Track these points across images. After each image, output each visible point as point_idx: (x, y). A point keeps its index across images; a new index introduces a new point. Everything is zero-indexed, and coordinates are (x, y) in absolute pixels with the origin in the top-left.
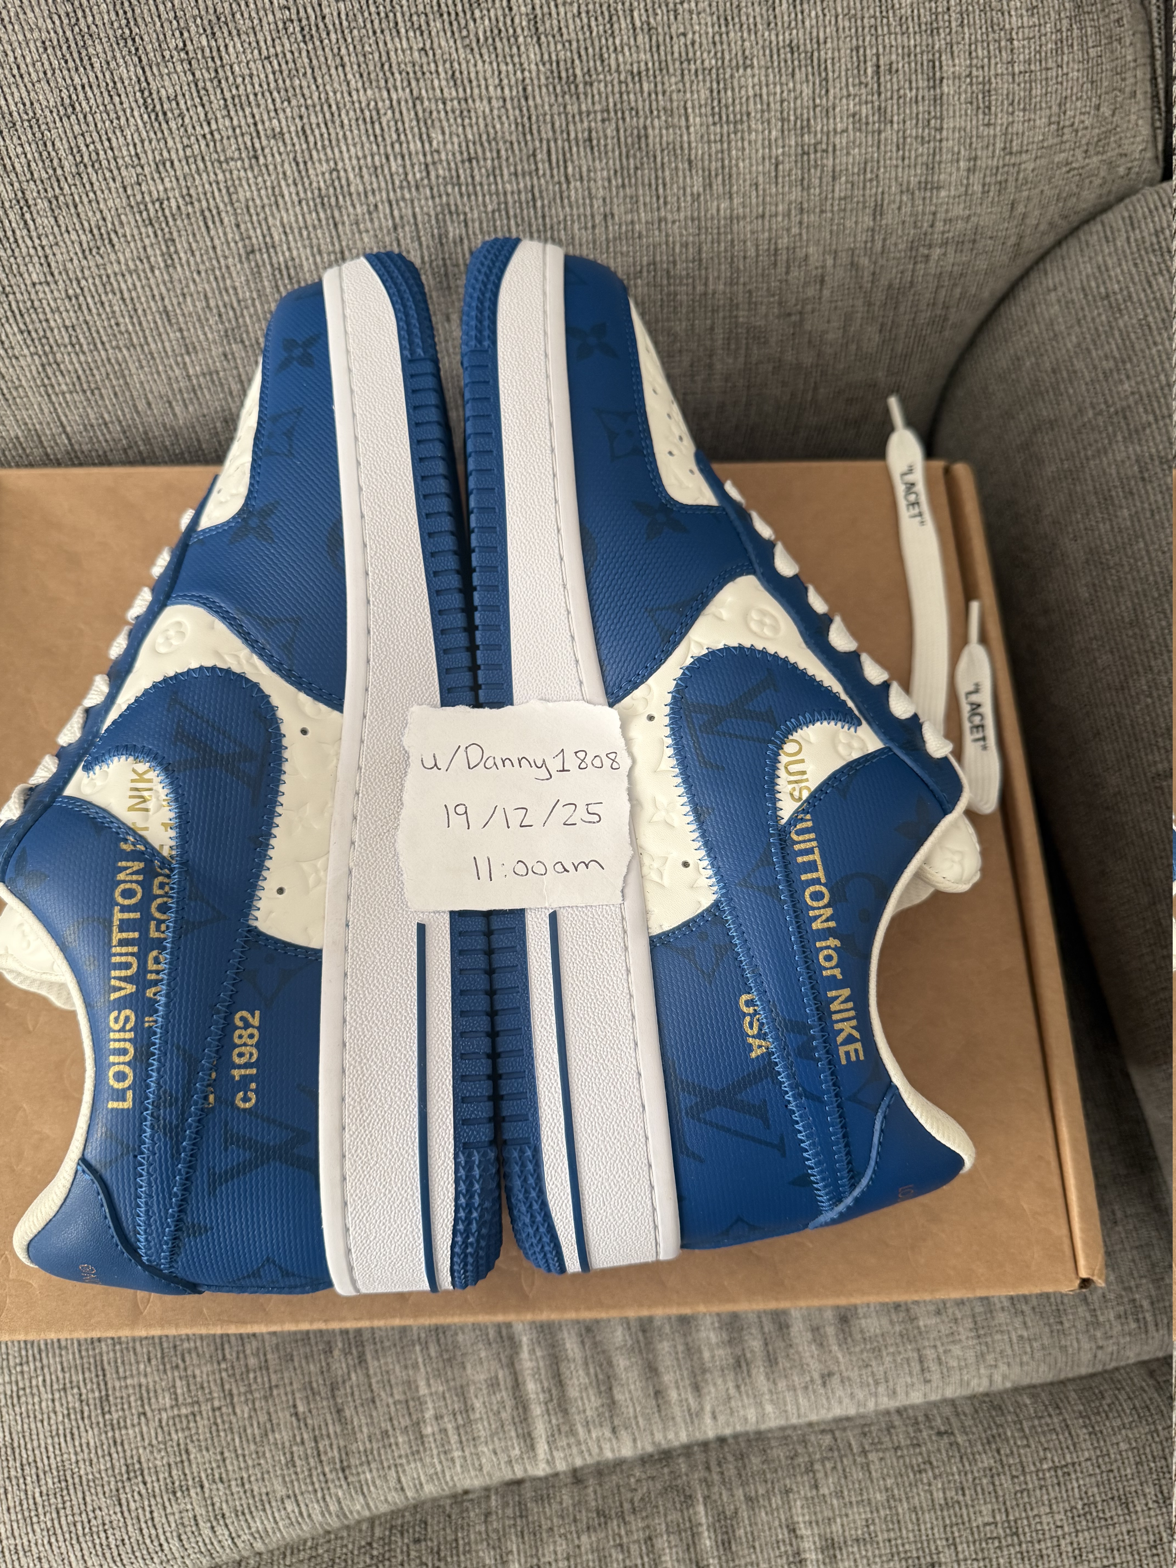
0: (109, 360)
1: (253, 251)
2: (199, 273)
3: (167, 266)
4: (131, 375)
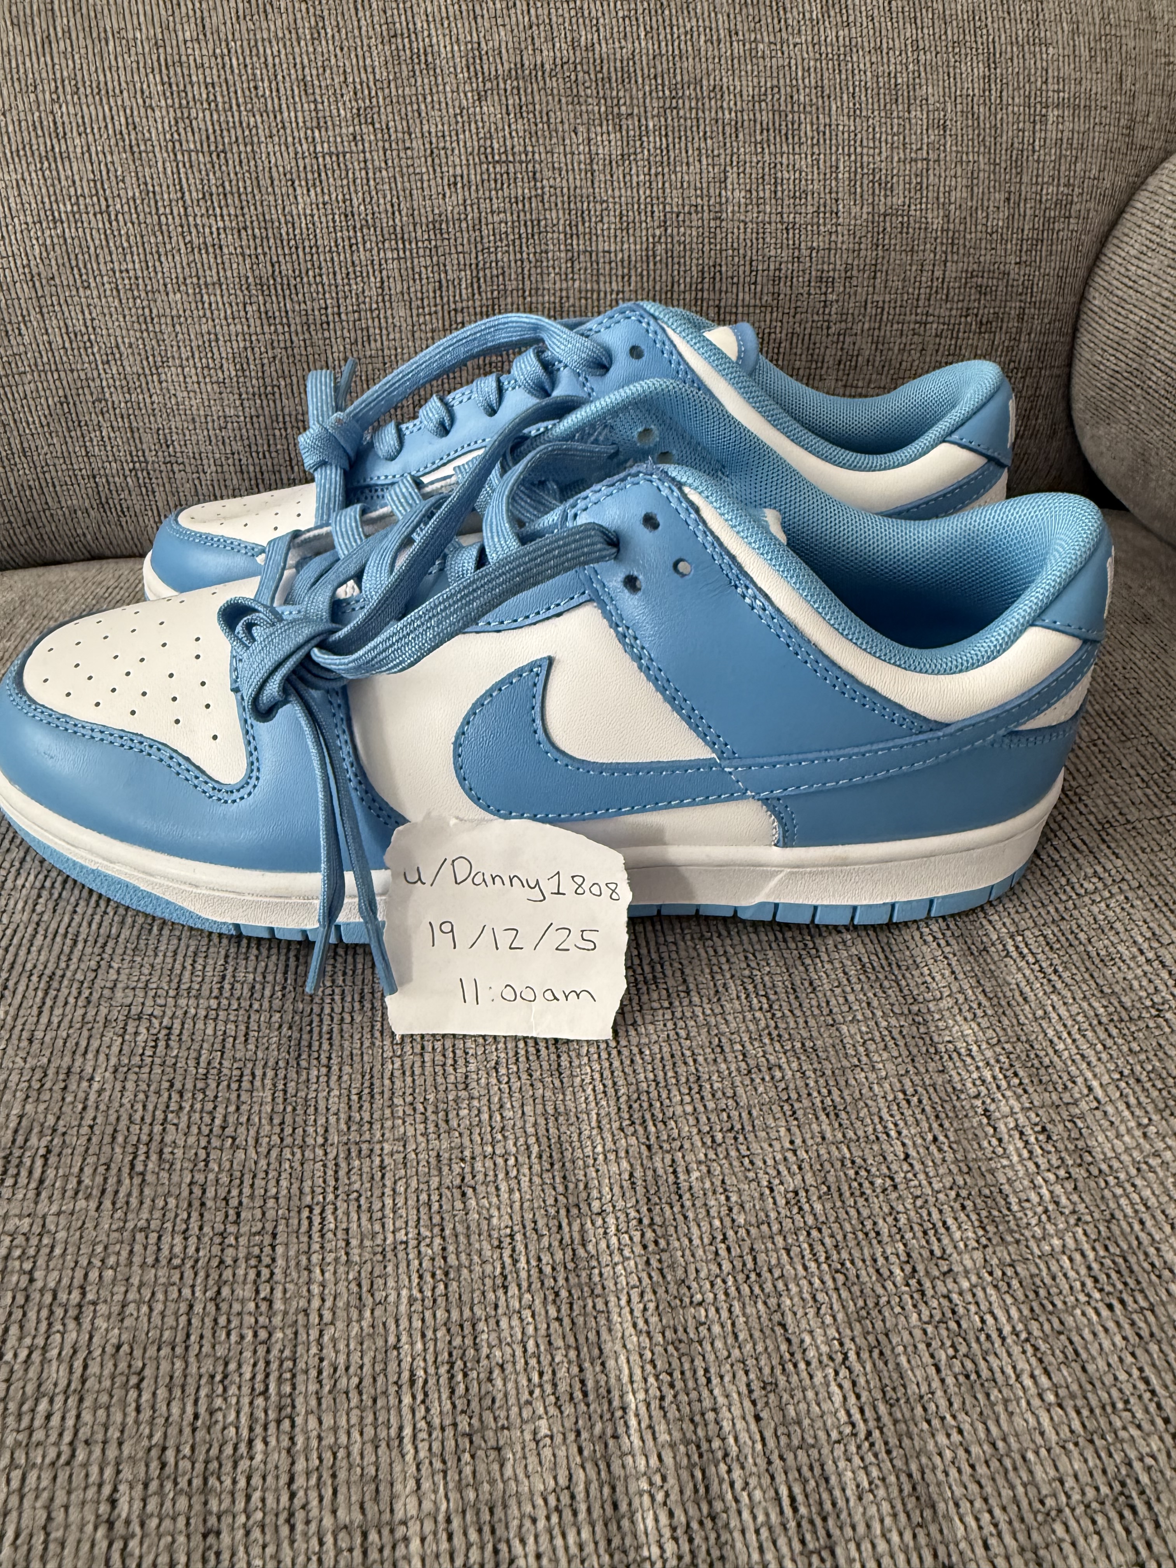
0: (241, 123)
1: (395, 36)
2: (342, 49)
3: (313, 39)
4: (259, 143)
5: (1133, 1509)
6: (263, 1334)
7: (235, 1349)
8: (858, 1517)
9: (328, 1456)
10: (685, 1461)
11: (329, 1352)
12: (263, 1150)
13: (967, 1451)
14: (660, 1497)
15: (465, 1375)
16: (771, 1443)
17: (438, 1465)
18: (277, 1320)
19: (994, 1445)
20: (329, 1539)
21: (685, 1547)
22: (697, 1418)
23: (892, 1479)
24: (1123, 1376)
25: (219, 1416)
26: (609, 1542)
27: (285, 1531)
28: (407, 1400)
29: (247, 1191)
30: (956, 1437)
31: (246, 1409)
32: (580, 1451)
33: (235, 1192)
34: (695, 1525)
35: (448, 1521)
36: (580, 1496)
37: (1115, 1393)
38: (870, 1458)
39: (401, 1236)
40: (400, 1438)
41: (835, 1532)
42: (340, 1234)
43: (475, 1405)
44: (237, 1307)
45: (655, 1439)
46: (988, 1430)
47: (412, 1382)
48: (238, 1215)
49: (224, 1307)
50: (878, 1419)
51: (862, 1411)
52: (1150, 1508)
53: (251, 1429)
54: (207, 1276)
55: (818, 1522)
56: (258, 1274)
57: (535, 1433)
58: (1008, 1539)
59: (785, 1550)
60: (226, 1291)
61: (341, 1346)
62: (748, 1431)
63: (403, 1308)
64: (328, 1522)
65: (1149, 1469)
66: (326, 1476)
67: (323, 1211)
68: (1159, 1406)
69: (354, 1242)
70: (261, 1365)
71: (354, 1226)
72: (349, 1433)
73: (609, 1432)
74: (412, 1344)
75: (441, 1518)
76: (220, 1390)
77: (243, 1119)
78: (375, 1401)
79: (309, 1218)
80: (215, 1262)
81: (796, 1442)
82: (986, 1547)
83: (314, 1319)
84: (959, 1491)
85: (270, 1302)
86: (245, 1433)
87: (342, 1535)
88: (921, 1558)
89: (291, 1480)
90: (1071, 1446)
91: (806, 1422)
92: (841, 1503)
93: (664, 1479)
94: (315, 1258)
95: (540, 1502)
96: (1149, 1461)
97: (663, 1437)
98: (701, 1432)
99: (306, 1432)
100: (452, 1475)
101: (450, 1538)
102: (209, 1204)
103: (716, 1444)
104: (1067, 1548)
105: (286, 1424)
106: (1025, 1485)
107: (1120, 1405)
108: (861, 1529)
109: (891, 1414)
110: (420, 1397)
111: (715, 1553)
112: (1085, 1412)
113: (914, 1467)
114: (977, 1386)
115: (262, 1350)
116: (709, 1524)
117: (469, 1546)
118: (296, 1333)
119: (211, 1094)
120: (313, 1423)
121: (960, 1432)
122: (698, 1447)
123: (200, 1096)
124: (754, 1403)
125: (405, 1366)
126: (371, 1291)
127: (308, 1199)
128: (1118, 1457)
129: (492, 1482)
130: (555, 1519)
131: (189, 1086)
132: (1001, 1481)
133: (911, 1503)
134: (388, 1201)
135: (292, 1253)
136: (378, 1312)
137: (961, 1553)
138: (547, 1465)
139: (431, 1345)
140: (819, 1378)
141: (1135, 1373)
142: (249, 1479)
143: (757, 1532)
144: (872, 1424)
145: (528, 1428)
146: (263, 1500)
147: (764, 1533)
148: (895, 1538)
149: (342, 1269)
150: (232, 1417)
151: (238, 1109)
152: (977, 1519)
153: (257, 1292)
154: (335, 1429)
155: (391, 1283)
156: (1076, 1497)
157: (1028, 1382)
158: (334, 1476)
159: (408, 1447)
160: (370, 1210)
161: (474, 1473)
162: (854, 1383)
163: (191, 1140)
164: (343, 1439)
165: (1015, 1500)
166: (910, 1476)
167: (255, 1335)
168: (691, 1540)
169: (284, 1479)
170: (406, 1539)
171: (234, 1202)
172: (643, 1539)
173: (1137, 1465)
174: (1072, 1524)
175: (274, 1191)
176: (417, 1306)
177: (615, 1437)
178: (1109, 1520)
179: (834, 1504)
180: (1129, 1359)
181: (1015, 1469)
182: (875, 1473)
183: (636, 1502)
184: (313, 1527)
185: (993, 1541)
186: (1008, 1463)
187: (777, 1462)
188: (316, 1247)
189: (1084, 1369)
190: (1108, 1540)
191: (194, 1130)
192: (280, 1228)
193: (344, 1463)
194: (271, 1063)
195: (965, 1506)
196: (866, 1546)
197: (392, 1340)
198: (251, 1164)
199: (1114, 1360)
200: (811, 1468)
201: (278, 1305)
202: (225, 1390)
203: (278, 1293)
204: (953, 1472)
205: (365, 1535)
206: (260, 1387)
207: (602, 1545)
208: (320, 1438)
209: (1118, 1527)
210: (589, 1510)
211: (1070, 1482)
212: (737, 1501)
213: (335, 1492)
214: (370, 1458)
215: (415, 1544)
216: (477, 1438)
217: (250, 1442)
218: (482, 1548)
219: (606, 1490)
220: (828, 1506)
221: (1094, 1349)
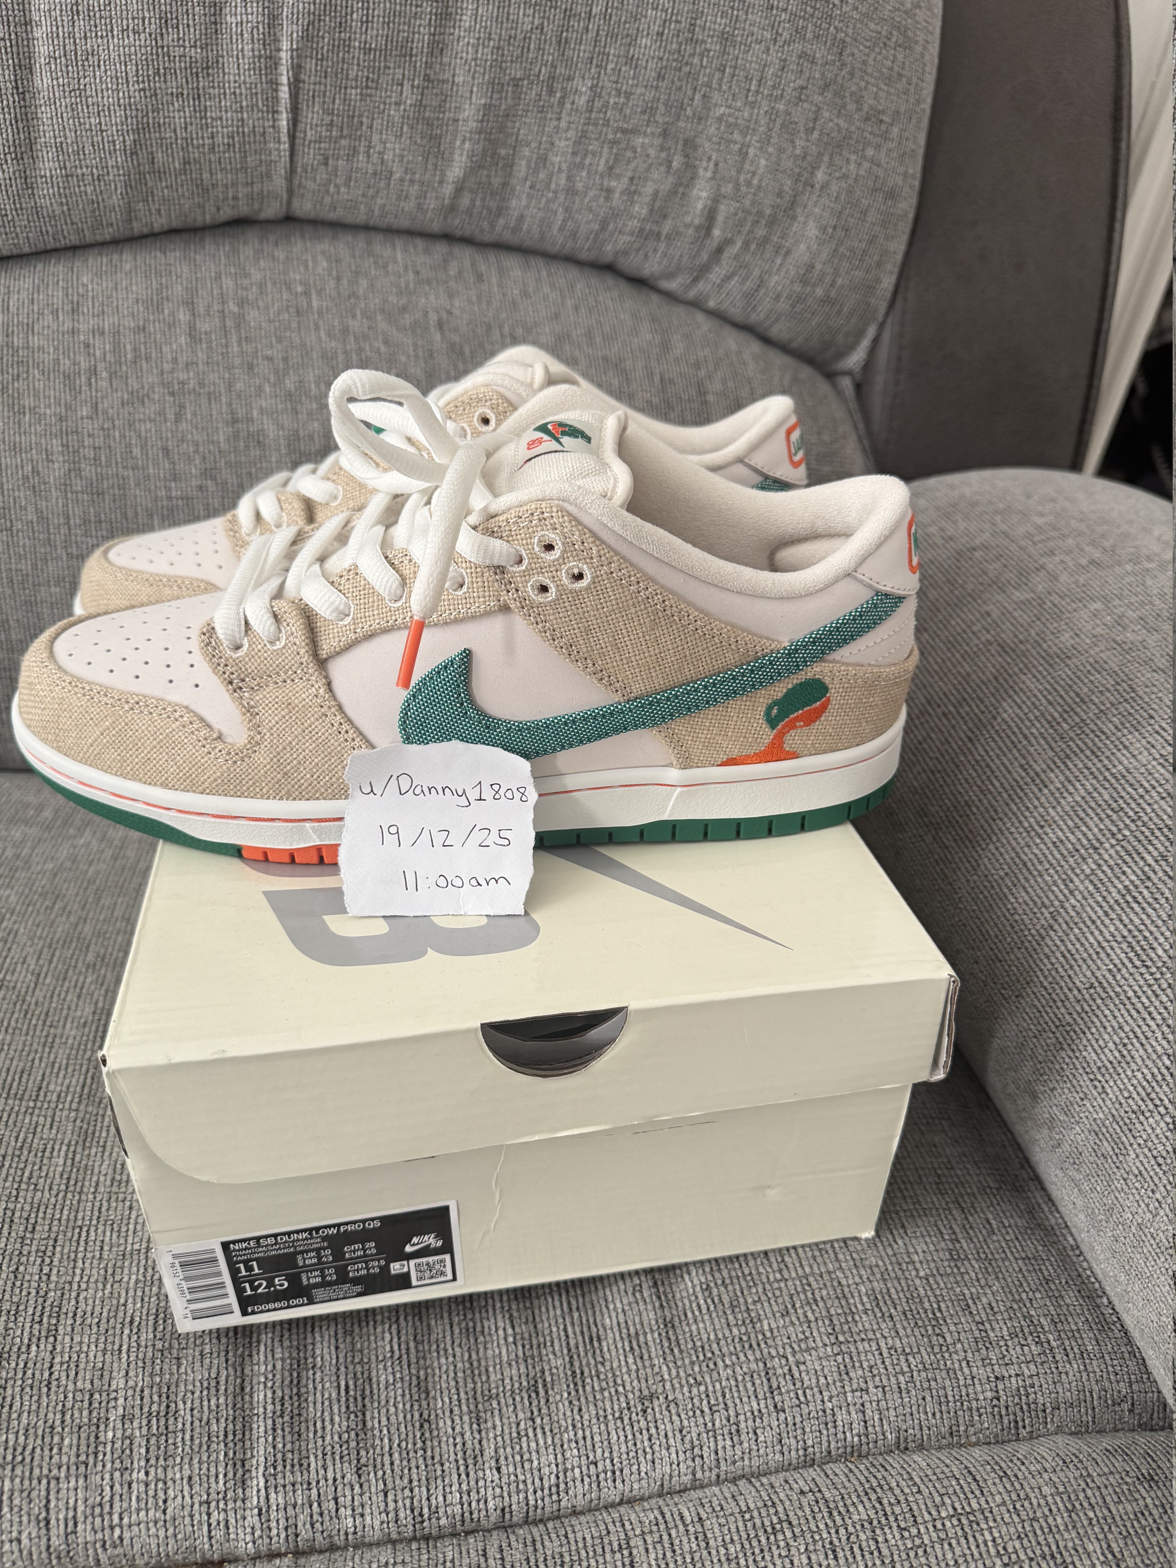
5: (537, 1394)
6: (42, 1293)
7: (24, 1299)
8: (383, 1397)
9: (75, 1357)
10: (288, 1367)
11: (82, 1305)
12: (54, 1192)
13: (455, 1366)
14: (270, 1384)
15: (165, 1322)
16: (341, 1360)
17: (140, 1364)
18: (52, 1286)
19: (471, 1364)
20: (70, 1395)
21: (279, 1407)
22: (301, 1347)
23: (408, 1378)
24: (554, 1329)
25: (11, 1332)
26: (235, 1405)
27: (45, 1390)
28: (127, 1331)
29: (41, 1215)
30: (451, 1359)
31: (27, 1329)
32: (227, 1361)
33: (33, 1215)
34: (287, 1398)
35: (142, 1391)
36: (222, 1382)
37: (548, 1338)
38: (398, 1368)
39: (136, 1247)
40: (120, 1351)
41: (368, 1404)
42: (98, 1243)
43: (168, 1337)
44: (27, 1277)
45: (273, 1356)
46: (470, 1356)
47: (132, 1322)
48: (34, 1228)
49: (20, 1276)
50: (408, 1349)
51: (399, 1346)
52: (547, 1392)
53: (30, 1340)
54: (11, 1260)
55: (359, 1399)
56: (43, 1261)
57: (202, 1352)
58: (464, 1408)
59: (336, 1410)
60: (22, 1269)
61: (90, 1302)
62: (330, 1353)
63: (132, 1285)
64: (71, 1387)
65: (552, 1375)
66: (72, 1365)
67: (88, 1231)
68: (568, 1344)
69: (106, 1248)
70: (40, 1308)
71: (107, 1239)
72: (89, 1346)
73: (247, 1353)
74: (134, 1304)
75: (138, 1389)
76: (13, 1318)
77: (43, 1174)
78: (107, 1331)
79: (80, 1234)
80: (17, 1252)
81: (357, 1360)
82: (451, 1411)
83: (75, 1286)
84: (444, 1385)
85: (49, 1276)
86: (26, 1341)
87: (78, 1393)
88: (412, 1416)
89: (51, 1367)
90: (514, 1363)
91: (366, 1351)
92: (375, 1391)
93: (274, 1376)
94: (80, 1255)
95: (198, 1384)
96: (555, 1371)
97: (278, 1355)
98: (302, 1355)
99: (63, 1344)
100: (148, 1369)
101: (142, 1399)
102: (16, 1220)
103: (310, 1360)
104: (496, 1412)
105: (51, 1339)
106: (482, 1383)
107: (548, 1344)
108: (383, 1403)
109: (416, 1347)
110: (135, 1331)
111: (296, 1412)
112: (528, 1347)
113: (422, 1373)
114: (472, 1335)
115: (40, 1300)
116: (295, 1398)
117: (152, 1403)
118: (63, 1294)
119: (23, 1158)
120: (68, 1339)
121: (454, 1356)
122: (298, 1361)
123: (16, 1159)
124: (337, 1340)
125: (129, 1314)
126: (113, 1275)
127: (79, 1223)
128: (537, 1369)
129: (171, 1374)
130: (205, 1393)
131: (10, 1152)
132: (469, 1380)
133: (415, 1390)
134: (131, 1227)
135: (66, 1251)
136: (116, 1286)
137: (437, 1415)
138: (206, 1367)
139: (146, 1305)
140: (379, 1330)
141: (562, 1327)
142: (26, 1364)
143: (323, 1403)
144: (403, 1351)
145: (198, 1349)
146: (33, 1374)
147: (327, 1403)
148: (401, 1406)
149: (95, 1262)
150: (19, 1332)
151: (40, 1168)
152: (450, 1399)
153: (41, 1270)
154: (81, 1343)
155: (126, 1271)
156: (509, 1387)
157: (501, 1332)
158: (77, 1366)
159: (124, 1355)
160: (119, 1231)
161: (161, 1369)
162: (399, 1332)
163: (8, 1184)
164: (85, 1349)
165: (474, 1390)
166: (418, 1378)
167: (38, 1293)
168: (283, 1405)
169: (47, 1365)
170: (116, 1399)
171: (32, 1221)
172: (255, 1405)
173: (547, 1373)
174: (503, 1400)
175: (58, 1216)
176: (141, 1285)
177: (250, 1356)
178: (522, 1398)
179: (371, 1392)
180: (560, 1320)
181: (480, 1375)
182: (398, 1375)
183: (256, 1387)
184: (62, 1389)
185: (456, 1409)
186: (476, 1372)
187: (343, 1369)
188: (81, 1249)
189: (535, 1327)
190: (519, 1407)
191: (10, 1178)
192: (60, 1237)
193: (84, 1360)
194: (66, 1142)
195: (446, 1393)
196: (384, 1411)
197: (122, 1301)
198: (45, 1200)
199: (553, 1323)
200: (363, 1373)
201: (54, 1278)
202: (16, 1319)
203: (55, 1271)
204: (444, 1377)
205: (92, 1395)
206: (37, 1319)
207: (230, 1405)
208: (71, 1347)
209: (526, 1401)
210: (226, 1390)
211: (507, 1381)
212: (315, 1388)
213: (77, 1374)
214: (100, 1358)
215: (121, 1401)
216: (166, 1353)
217: (29, 1346)
218: (160, 1405)
219: (238, 1381)
220: (368, 1392)
221: (544, 1318)
